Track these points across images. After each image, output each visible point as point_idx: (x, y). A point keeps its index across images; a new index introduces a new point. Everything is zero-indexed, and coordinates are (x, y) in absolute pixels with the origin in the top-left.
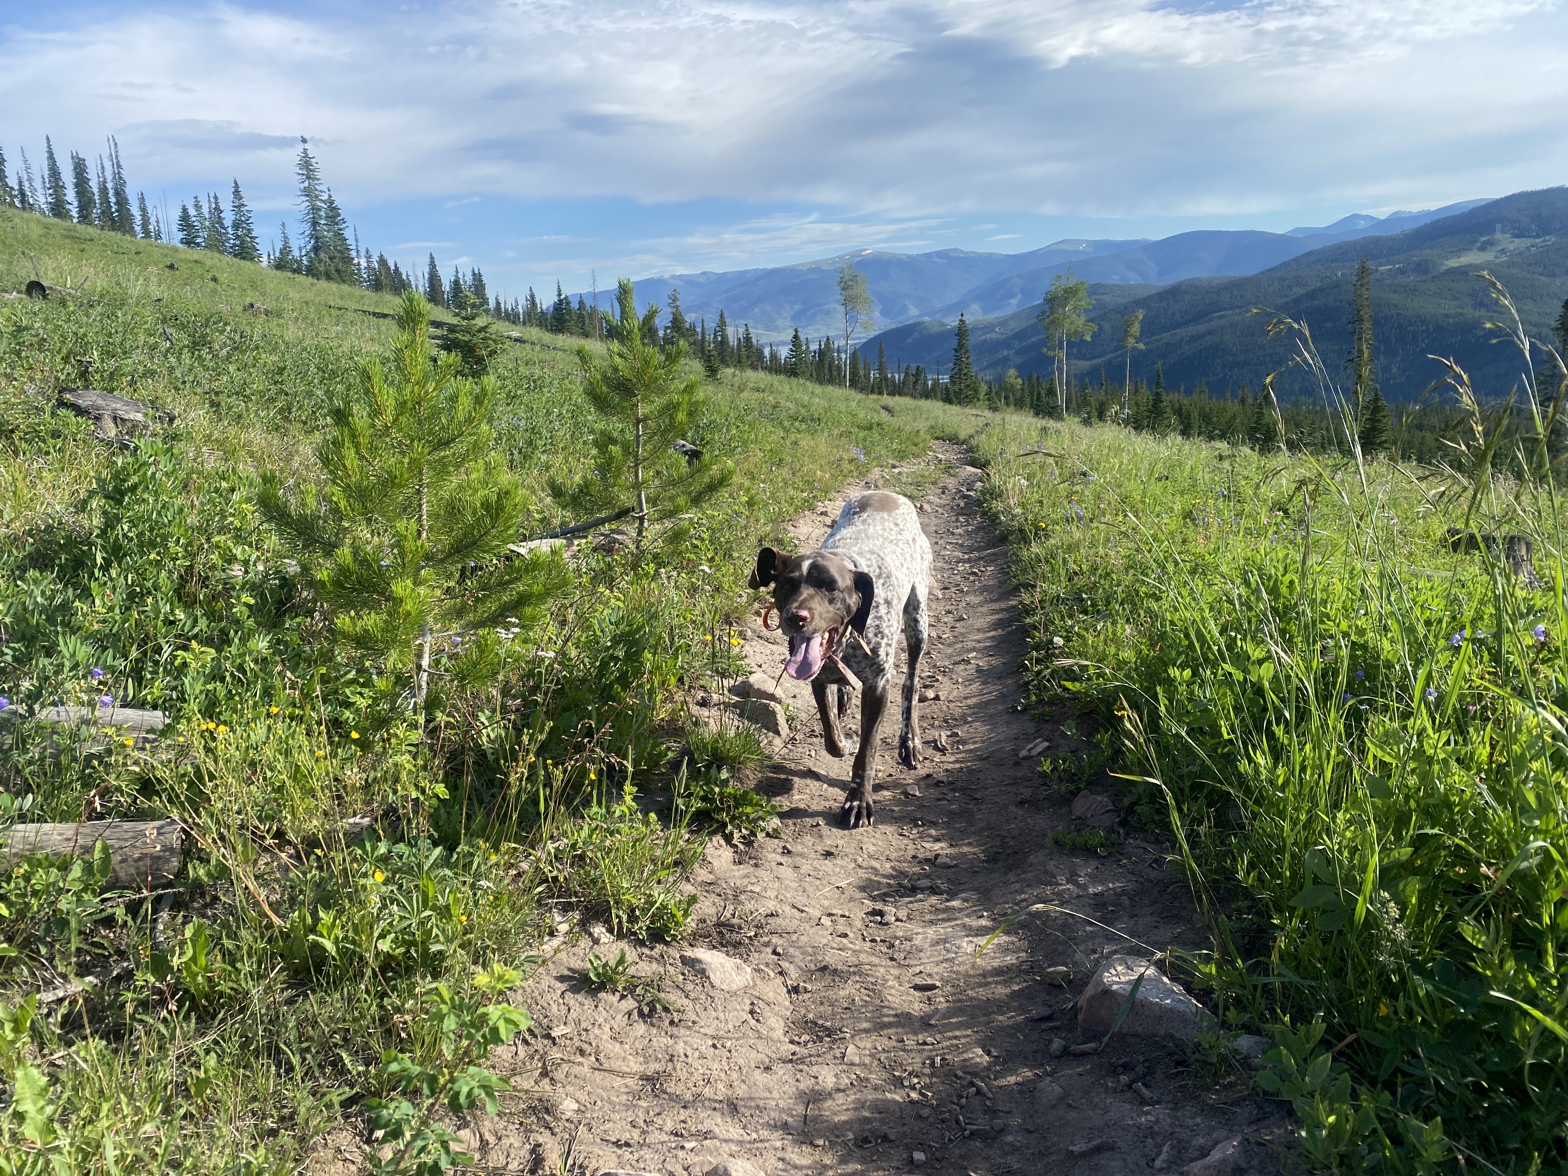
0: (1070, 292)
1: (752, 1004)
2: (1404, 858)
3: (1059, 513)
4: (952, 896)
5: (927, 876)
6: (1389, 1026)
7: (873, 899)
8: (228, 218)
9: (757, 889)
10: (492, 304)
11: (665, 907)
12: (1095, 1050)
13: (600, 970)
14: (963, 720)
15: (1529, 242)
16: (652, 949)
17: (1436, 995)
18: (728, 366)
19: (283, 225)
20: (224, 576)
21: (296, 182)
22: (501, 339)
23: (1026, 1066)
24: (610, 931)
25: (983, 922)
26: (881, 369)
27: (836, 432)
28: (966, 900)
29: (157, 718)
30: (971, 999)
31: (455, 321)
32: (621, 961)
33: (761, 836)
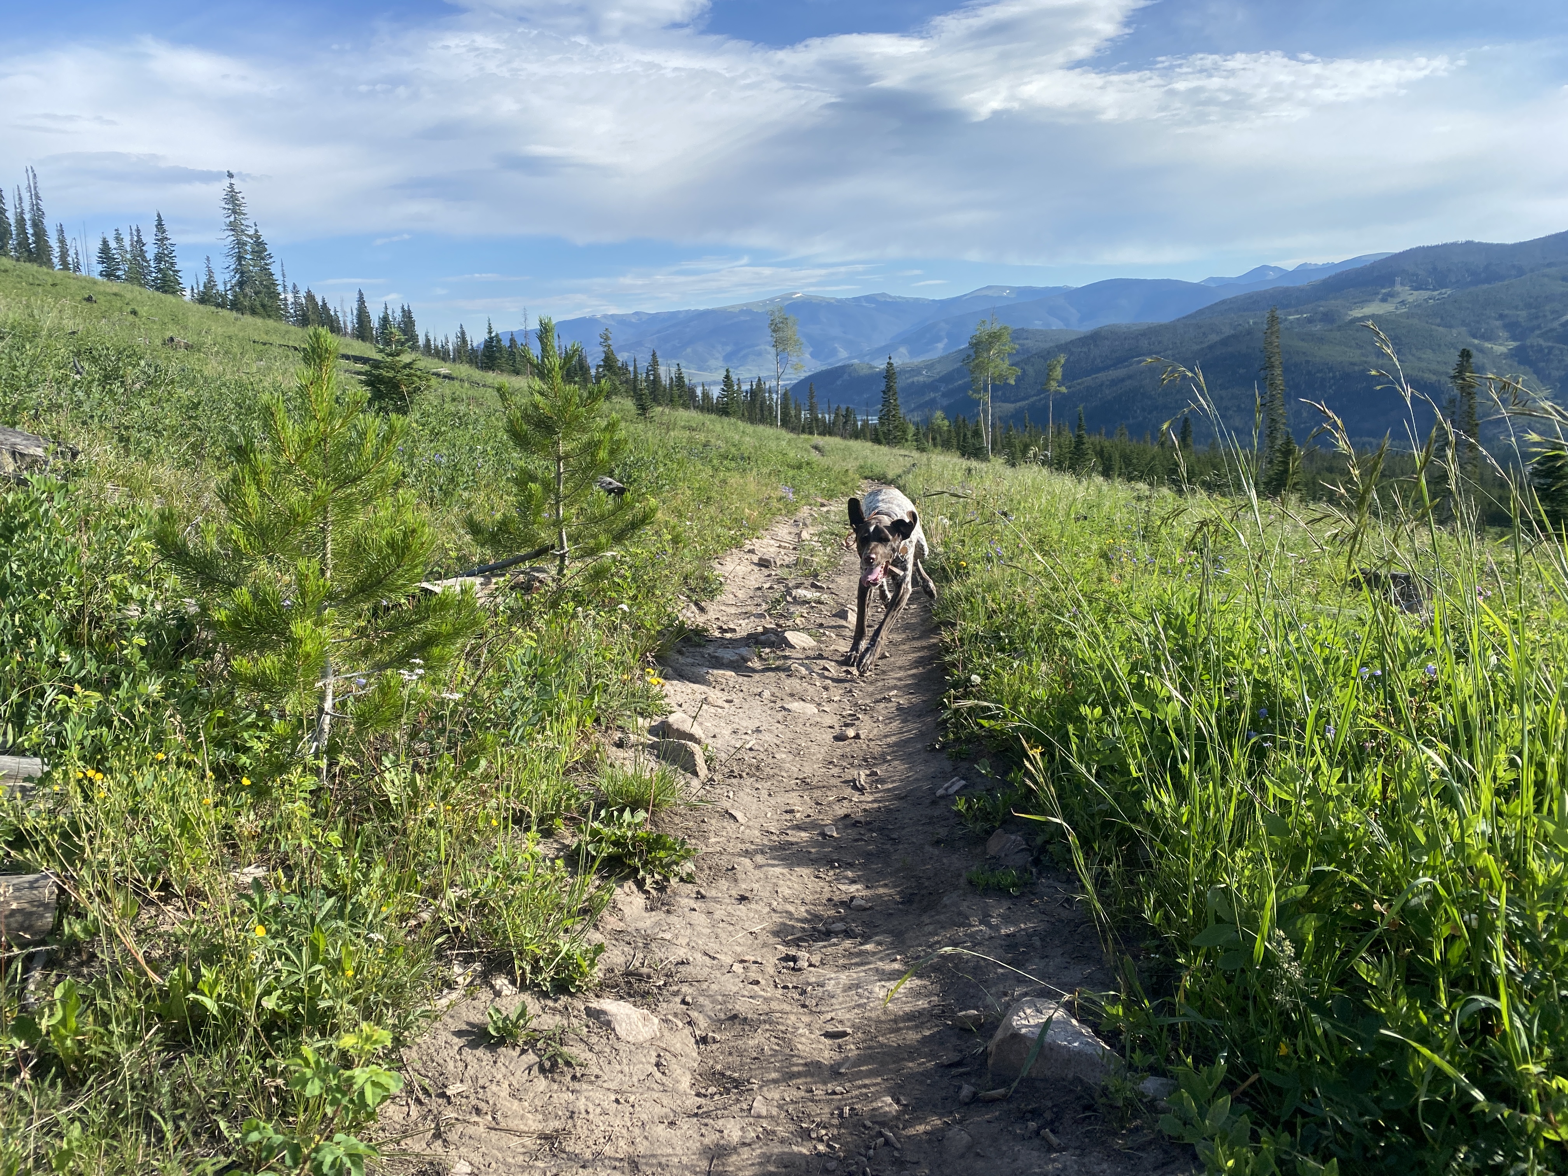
0: (994, 337)
1: (659, 1056)
2: (1301, 895)
3: (981, 552)
4: (866, 939)
5: (842, 919)
6: (1289, 1065)
7: (787, 944)
8: (151, 251)
9: (668, 936)
10: (421, 341)
11: (571, 958)
12: (1004, 1096)
13: (500, 1024)
14: (882, 759)
15: (1427, 294)
16: (556, 1001)
17: (1333, 1033)
18: (660, 405)
19: (208, 259)
20: (118, 616)
21: (222, 217)
22: (427, 375)
23: (936, 1114)
24: (513, 982)
25: (896, 966)
26: (811, 409)
27: (765, 470)
28: (879, 944)
29: (34, 765)
30: (882, 1045)
31: (378, 357)
32: (522, 1015)
33: (674, 881)
